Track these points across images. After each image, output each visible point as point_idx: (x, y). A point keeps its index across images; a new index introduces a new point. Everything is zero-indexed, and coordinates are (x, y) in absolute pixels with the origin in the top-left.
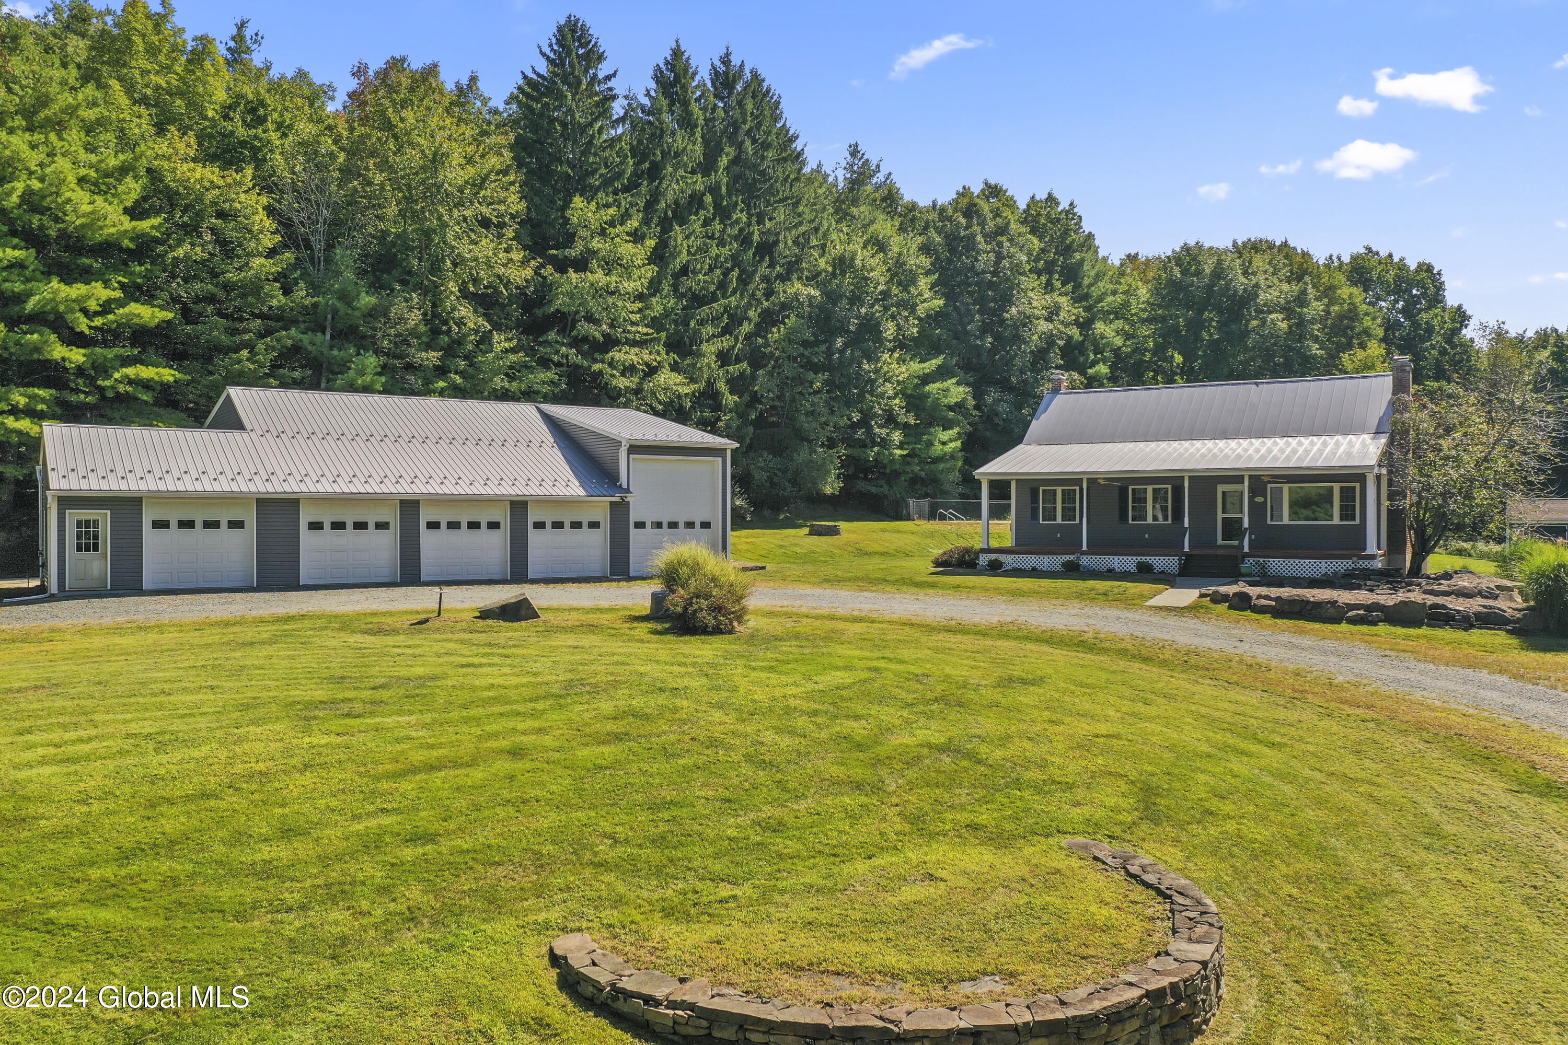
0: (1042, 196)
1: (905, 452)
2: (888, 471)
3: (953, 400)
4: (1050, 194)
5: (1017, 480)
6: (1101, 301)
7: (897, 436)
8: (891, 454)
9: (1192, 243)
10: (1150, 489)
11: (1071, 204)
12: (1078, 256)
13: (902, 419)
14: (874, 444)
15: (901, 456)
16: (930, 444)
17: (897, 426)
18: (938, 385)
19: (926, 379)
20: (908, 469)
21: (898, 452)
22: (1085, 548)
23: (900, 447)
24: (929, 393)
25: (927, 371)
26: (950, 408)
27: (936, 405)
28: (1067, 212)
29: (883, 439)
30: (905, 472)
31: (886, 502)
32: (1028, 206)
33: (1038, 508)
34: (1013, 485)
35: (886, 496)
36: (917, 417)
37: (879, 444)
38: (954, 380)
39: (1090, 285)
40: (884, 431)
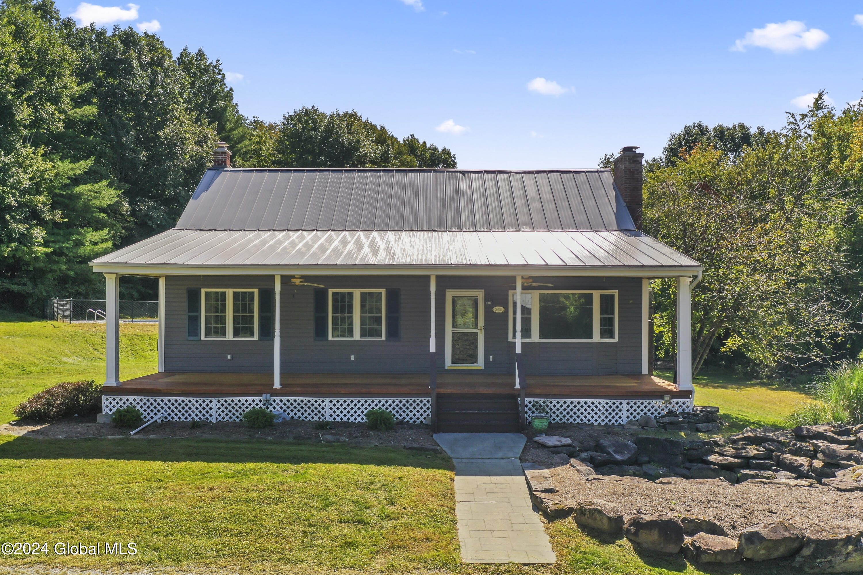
0: (193, 50)
1: (49, 250)
2: (31, 268)
3: (105, 203)
4: (200, 50)
5: (168, 278)
6: (240, 142)
7: (39, 233)
8: (31, 252)
9: (309, 107)
10: (357, 293)
11: (217, 62)
12: (222, 103)
13: (48, 217)
14: (11, 240)
15: (47, 254)
16: (79, 244)
17: (42, 223)
18: (89, 187)
19: (76, 181)
20: (54, 267)
21: (41, 250)
22: (277, 384)
23: (46, 244)
24: (80, 194)
25: (78, 172)
26: (102, 210)
27: (87, 208)
28: (214, 67)
29: (22, 235)
30: (51, 271)
31: (30, 301)
32: (181, 54)
33: (198, 318)
34: (162, 285)
35: (30, 295)
36: (65, 215)
37: (19, 240)
38: (105, 183)
39: (231, 130)
40: (22, 227)
